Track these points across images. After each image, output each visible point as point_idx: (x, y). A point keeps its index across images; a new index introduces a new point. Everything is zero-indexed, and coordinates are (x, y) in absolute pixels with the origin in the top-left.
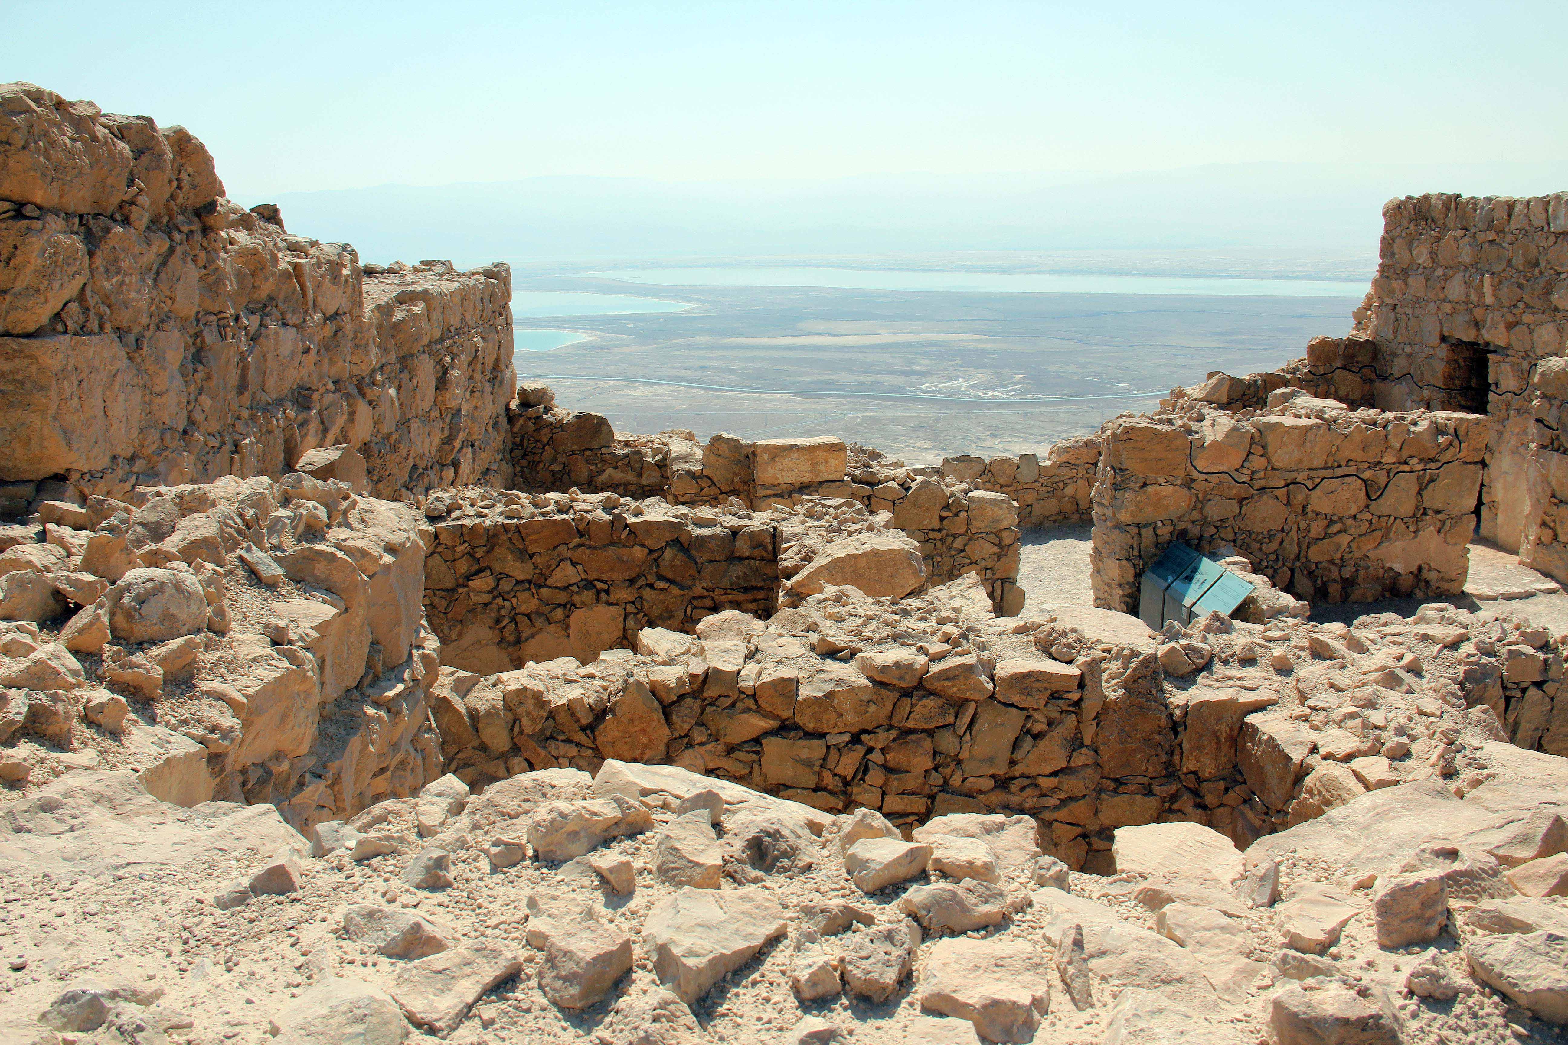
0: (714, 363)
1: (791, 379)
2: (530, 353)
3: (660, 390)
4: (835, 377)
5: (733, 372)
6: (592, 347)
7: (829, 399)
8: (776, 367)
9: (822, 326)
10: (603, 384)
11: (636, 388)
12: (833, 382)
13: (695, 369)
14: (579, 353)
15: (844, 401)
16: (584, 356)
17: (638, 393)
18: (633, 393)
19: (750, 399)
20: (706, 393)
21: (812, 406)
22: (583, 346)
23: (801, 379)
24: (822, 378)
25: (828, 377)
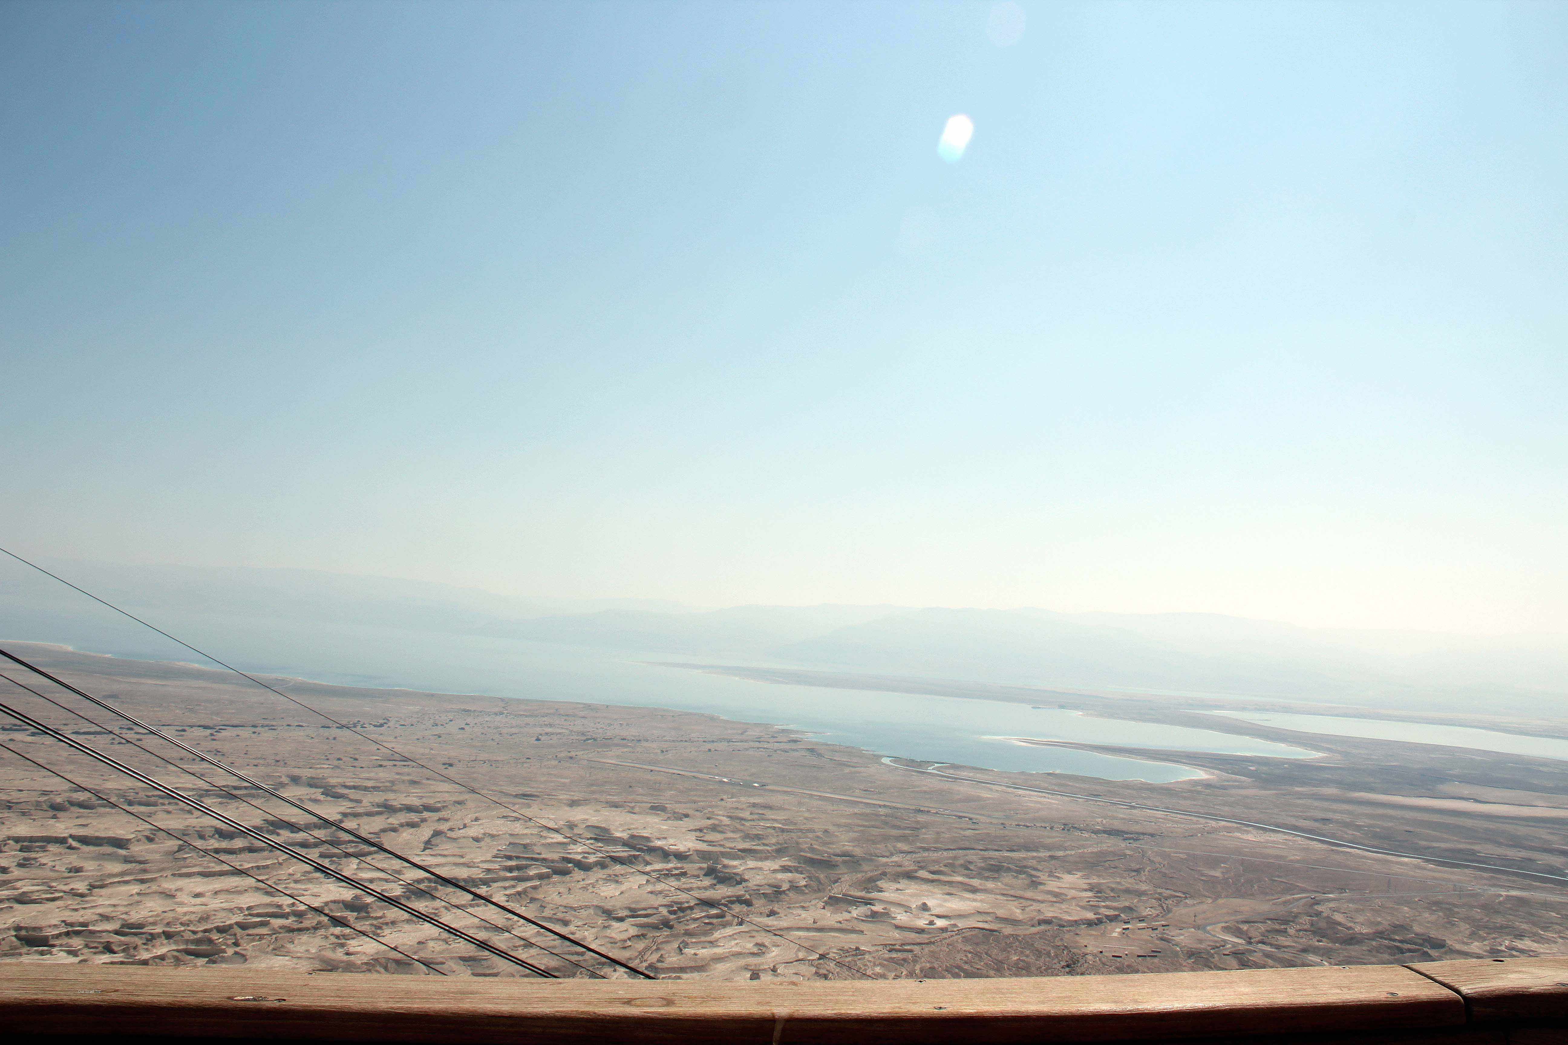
0: (1337, 816)
1: (1424, 843)
2: (1142, 783)
3: (1273, 837)
4: (1476, 847)
5: (1358, 828)
6: (1208, 785)
7: (1466, 870)
8: (1408, 828)
9: (1466, 790)
10: (1213, 824)
11: (1248, 832)
12: (1473, 853)
13: (1316, 820)
14: (1193, 790)
15: (1485, 875)
16: (1199, 792)
17: (1250, 837)
18: (1245, 837)
19: (1374, 859)
20: (1325, 846)
21: (1446, 876)
22: (1196, 783)
23: (1435, 844)
24: (1462, 846)
25: (1469, 847)
